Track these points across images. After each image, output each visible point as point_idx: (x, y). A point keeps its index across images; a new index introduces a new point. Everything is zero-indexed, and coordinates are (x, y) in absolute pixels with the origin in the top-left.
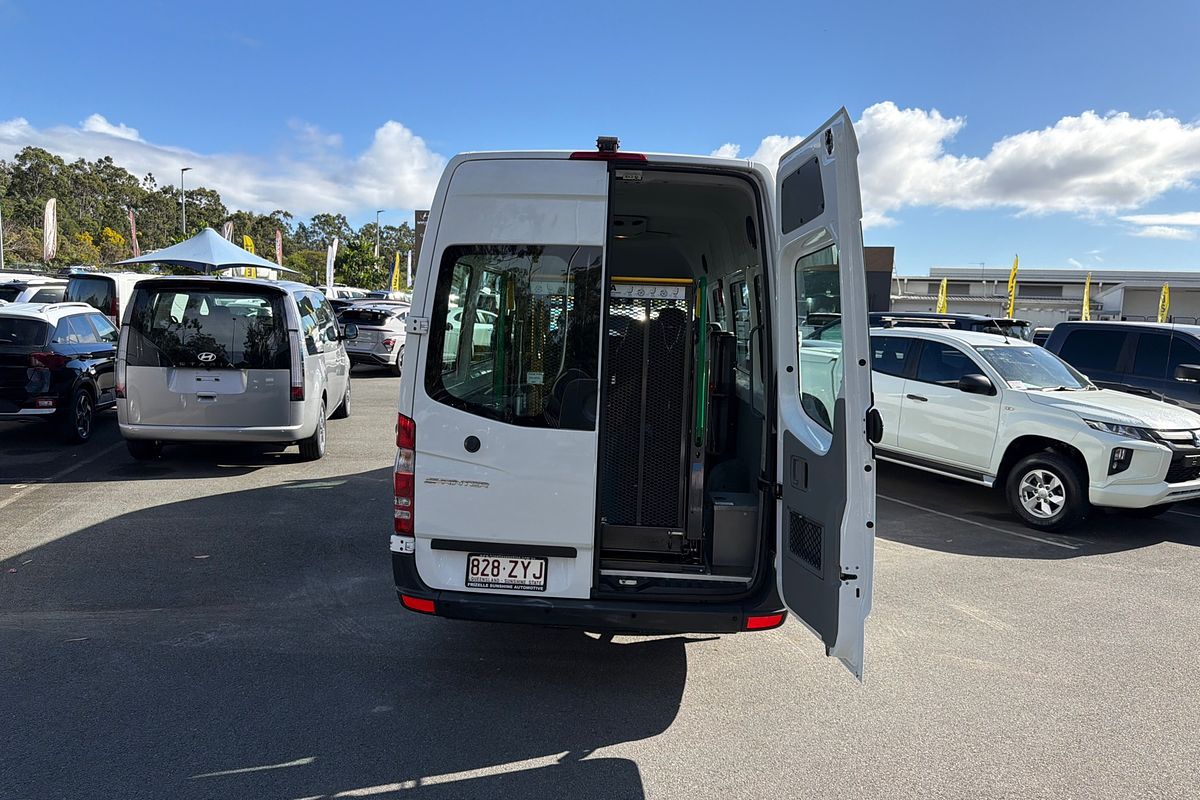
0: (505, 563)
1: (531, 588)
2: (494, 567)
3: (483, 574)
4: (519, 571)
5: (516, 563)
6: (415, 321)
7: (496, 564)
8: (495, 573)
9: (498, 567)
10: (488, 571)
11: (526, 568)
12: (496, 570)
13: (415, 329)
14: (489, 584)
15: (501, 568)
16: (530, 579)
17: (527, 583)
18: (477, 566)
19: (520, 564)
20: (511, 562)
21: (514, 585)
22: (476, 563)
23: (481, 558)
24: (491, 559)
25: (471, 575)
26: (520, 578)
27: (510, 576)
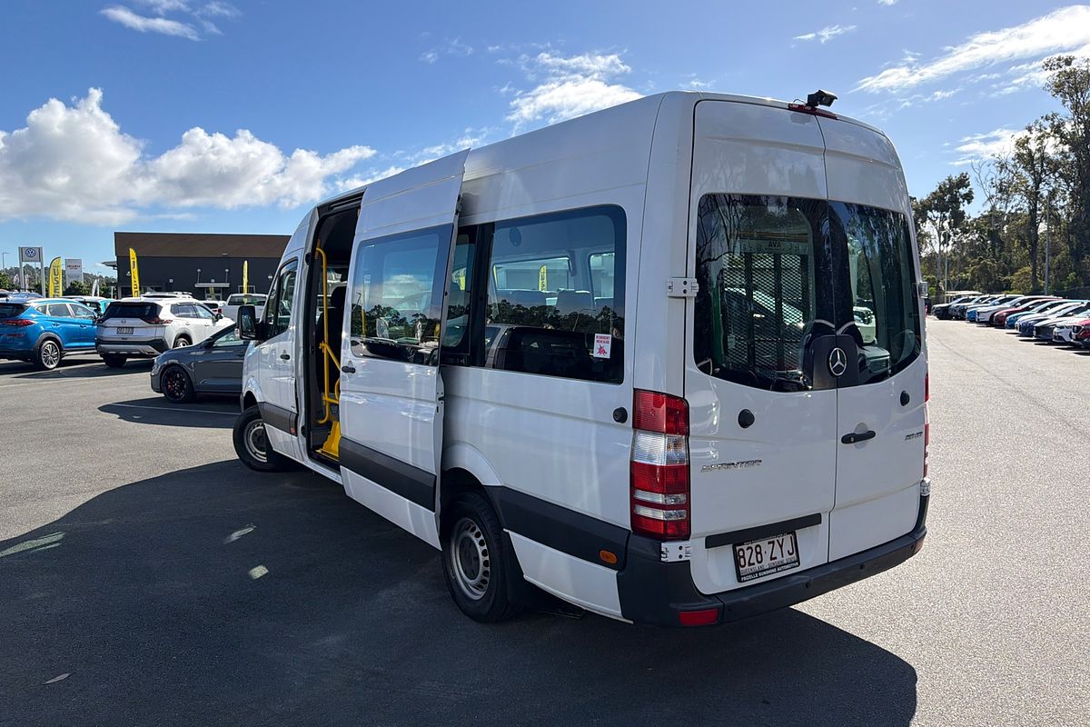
0: (764, 544)
1: (788, 567)
2: (757, 553)
3: (750, 564)
4: (777, 553)
5: (773, 542)
6: (685, 283)
7: (758, 550)
8: (760, 560)
9: (760, 553)
10: (753, 560)
11: (781, 546)
12: (759, 556)
13: (685, 291)
14: (758, 572)
15: (763, 553)
16: (787, 556)
17: (785, 562)
18: (743, 557)
19: (776, 543)
20: (769, 543)
21: (777, 567)
22: (741, 554)
23: (745, 547)
24: (753, 546)
25: (741, 569)
26: (779, 558)
27: (772, 559)
